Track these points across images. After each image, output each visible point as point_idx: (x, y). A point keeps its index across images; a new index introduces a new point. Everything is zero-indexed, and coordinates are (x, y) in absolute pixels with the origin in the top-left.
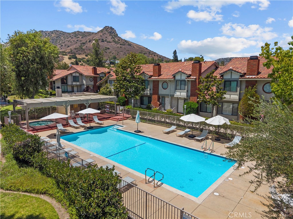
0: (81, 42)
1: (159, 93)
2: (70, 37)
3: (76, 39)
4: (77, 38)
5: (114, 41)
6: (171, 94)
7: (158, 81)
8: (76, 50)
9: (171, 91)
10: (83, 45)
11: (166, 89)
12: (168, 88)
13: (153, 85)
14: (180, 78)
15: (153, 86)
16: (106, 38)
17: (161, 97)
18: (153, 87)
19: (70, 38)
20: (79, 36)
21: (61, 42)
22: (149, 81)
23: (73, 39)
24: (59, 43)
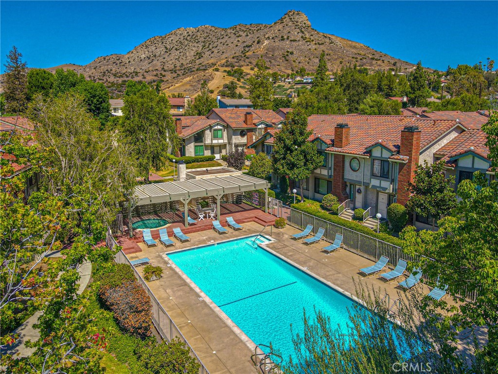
0: (245, 44)
1: (345, 177)
2: (227, 35)
3: (237, 40)
4: (238, 37)
5: (304, 38)
6: (365, 181)
7: (344, 156)
8: (235, 60)
9: (365, 176)
10: (247, 49)
11: (357, 171)
12: (360, 170)
13: (334, 161)
14: (380, 156)
15: (334, 163)
16: (289, 32)
17: (348, 184)
18: (334, 165)
19: (227, 37)
20: (241, 33)
21: (211, 47)
22: (329, 153)
23: (232, 40)
24: (208, 47)
